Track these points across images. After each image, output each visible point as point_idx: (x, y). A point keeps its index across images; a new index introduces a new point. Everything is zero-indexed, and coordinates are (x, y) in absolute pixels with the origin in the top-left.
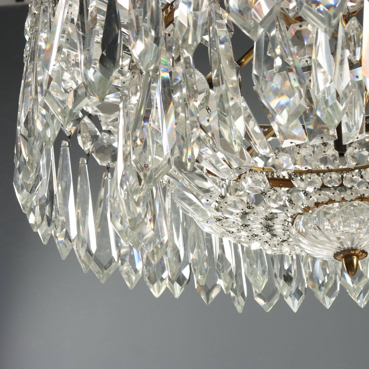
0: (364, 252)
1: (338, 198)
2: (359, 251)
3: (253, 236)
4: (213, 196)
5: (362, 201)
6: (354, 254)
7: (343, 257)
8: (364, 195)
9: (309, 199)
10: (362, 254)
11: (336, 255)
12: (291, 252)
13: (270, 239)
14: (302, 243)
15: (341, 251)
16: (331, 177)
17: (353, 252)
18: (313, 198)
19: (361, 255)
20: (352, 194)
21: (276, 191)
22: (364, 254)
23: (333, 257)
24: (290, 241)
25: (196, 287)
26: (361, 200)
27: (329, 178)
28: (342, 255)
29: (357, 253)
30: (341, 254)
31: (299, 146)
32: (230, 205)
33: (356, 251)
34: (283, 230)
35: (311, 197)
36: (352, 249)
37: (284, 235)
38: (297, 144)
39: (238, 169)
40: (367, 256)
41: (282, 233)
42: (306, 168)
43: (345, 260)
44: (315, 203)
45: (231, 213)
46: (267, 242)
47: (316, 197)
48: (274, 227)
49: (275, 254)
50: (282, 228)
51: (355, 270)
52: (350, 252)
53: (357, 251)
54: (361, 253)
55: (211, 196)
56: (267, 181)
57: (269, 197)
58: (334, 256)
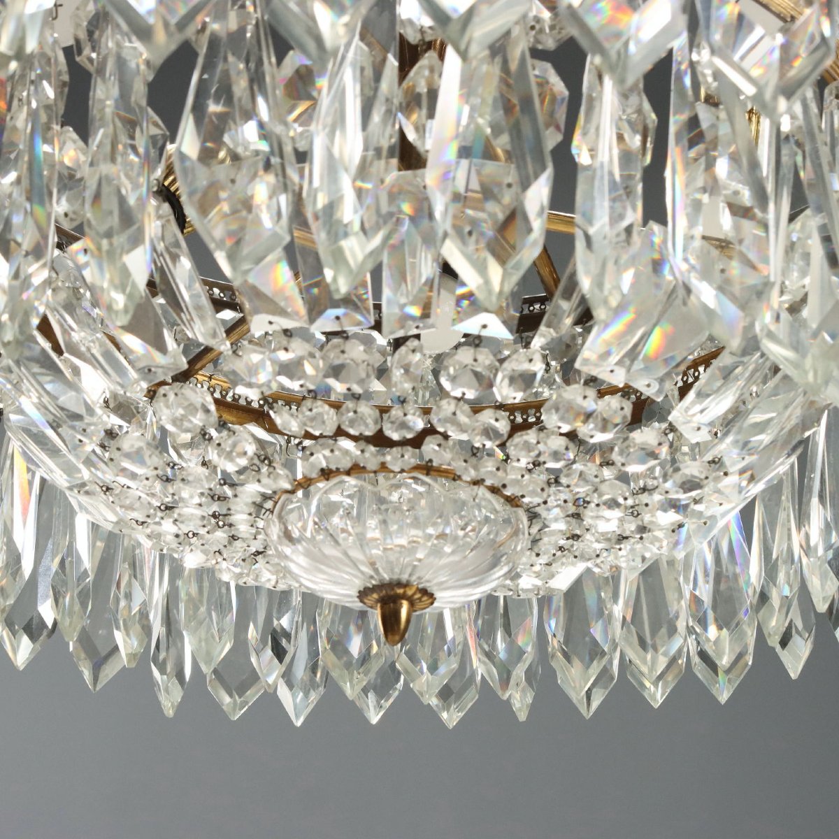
0: (424, 592)
1: (372, 464)
2: (414, 590)
3: (187, 534)
4: (88, 430)
5: (427, 474)
6: (404, 597)
7: (378, 601)
8: (431, 461)
9: (308, 460)
10: (422, 597)
11: (363, 594)
12: (277, 582)
13: (225, 546)
14: (292, 561)
15: (374, 586)
16: (355, 412)
17: (400, 591)
18: (318, 458)
19: (420, 599)
20: (403, 456)
21: (231, 433)
22: (425, 598)
23: (357, 599)
24: (269, 555)
25: (71, 649)
26: (425, 472)
27: (351, 414)
28: (375, 596)
29: (410, 592)
30: (373, 593)
31: (287, 333)
32: (128, 456)
33: (407, 589)
34: (252, 526)
35: (312, 454)
36: (399, 584)
37: (255, 539)
38: (285, 327)
39: (146, 370)
40: (432, 603)
41: (251, 534)
42: (302, 386)
43: (382, 608)
44: (322, 470)
45: (134, 476)
46: (219, 552)
47: (325, 457)
48: (232, 517)
49: (245, 583)
50: (249, 521)
51: (401, 631)
52: (393, 589)
53: (410, 589)
54: (418, 596)
55: (84, 430)
56: (212, 407)
57: (219, 445)
58: (358, 597)
